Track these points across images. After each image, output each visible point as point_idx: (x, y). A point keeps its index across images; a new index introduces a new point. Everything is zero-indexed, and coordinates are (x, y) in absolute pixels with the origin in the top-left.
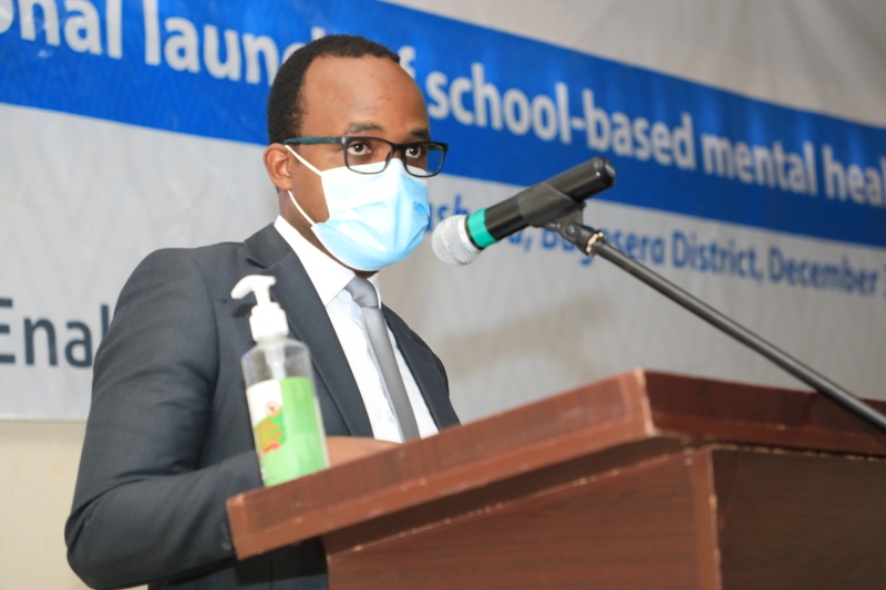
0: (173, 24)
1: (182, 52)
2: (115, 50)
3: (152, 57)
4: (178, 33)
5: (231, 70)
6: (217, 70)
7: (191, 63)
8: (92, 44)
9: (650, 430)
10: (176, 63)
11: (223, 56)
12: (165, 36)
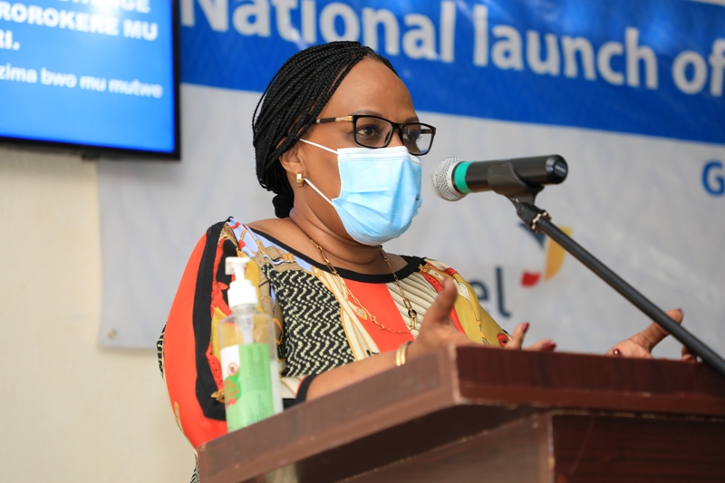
0: (500, 31)
1: (507, 54)
2: (448, 55)
3: (480, 58)
4: (504, 39)
5: (551, 67)
6: (538, 67)
7: (515, 63)
8: (428, 52)
9: (458, 399)
10: (501, 62)
11: (543, 55)
12: (492, 40)
